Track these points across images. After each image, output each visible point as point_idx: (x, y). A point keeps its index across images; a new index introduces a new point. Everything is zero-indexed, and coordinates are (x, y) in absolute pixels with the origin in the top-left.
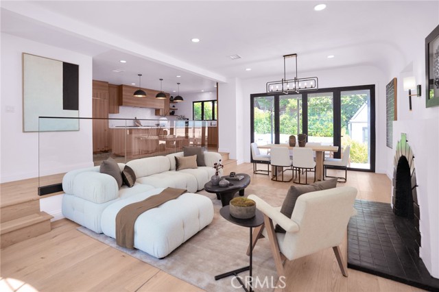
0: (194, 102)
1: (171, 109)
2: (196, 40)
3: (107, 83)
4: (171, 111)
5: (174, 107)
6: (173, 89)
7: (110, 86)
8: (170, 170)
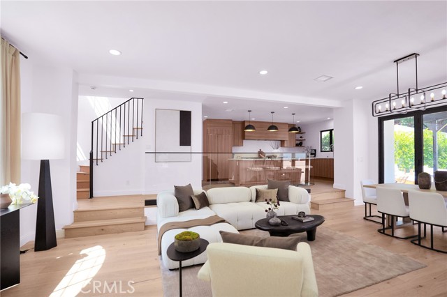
0: (321, 132)
1: (297, 140)
2: (264, 72)
3: (231, 120)
4: (298, 142)
5: (301, 137)
6: (297, 120)
7: (234, 123)
8: (251, 201)
